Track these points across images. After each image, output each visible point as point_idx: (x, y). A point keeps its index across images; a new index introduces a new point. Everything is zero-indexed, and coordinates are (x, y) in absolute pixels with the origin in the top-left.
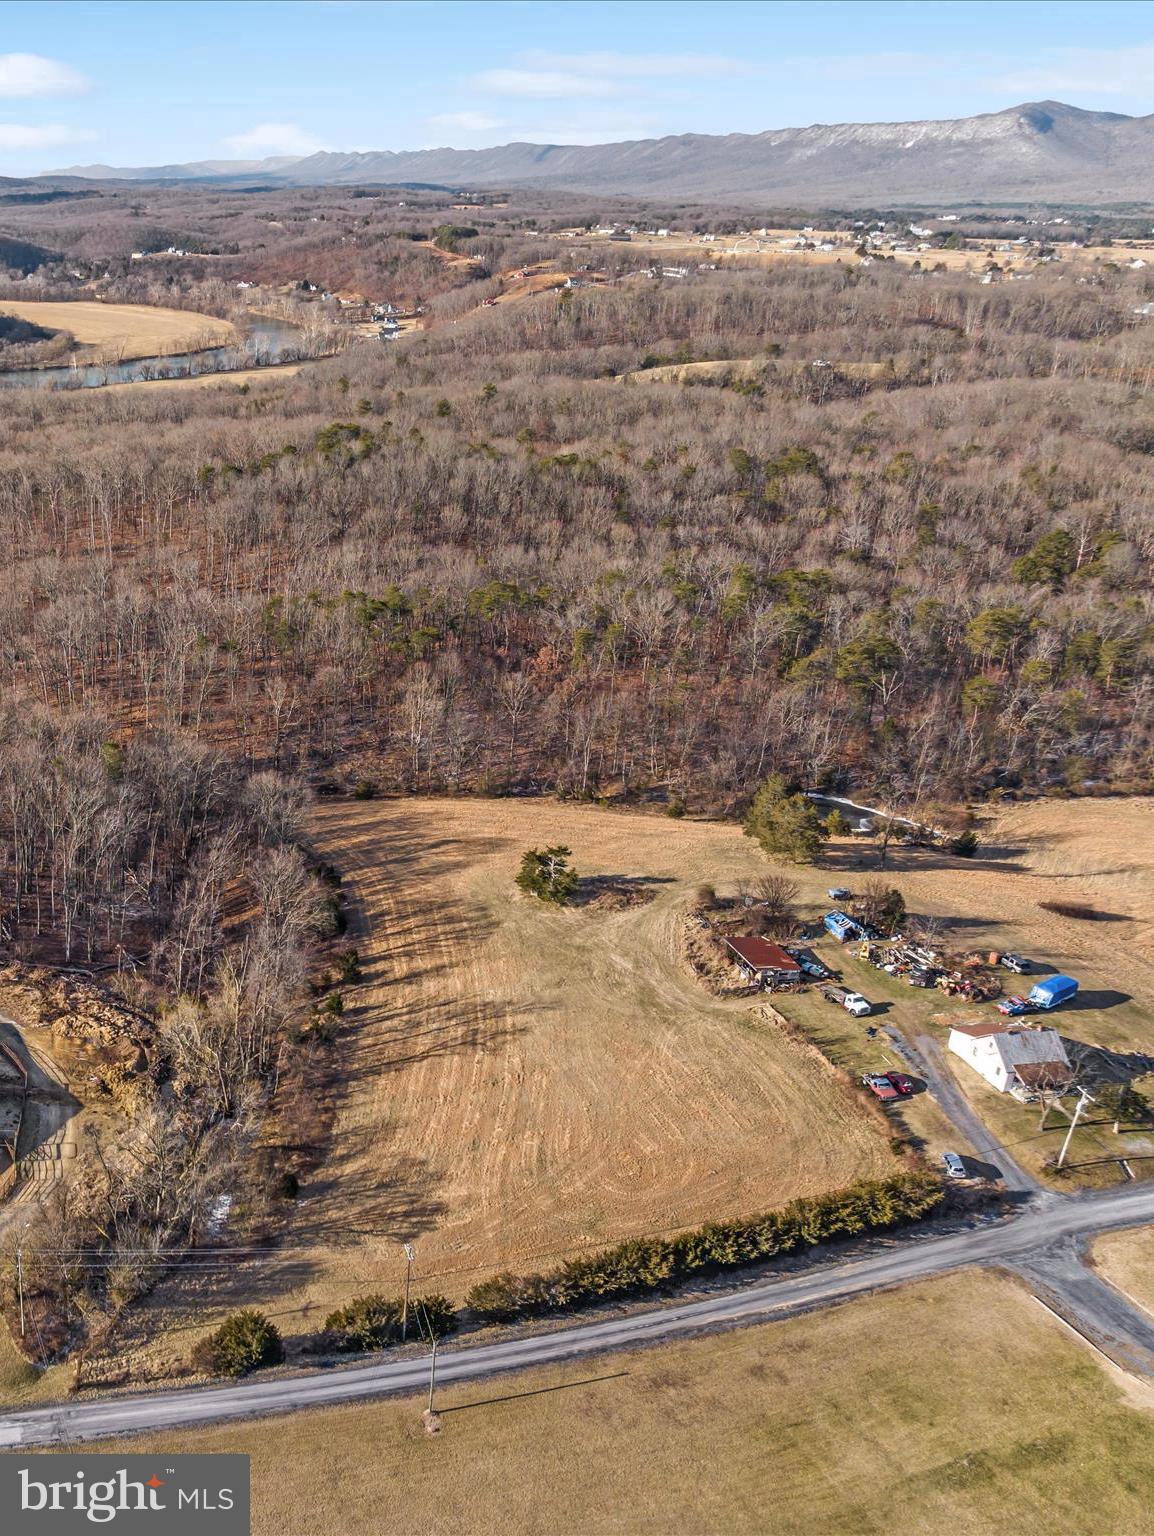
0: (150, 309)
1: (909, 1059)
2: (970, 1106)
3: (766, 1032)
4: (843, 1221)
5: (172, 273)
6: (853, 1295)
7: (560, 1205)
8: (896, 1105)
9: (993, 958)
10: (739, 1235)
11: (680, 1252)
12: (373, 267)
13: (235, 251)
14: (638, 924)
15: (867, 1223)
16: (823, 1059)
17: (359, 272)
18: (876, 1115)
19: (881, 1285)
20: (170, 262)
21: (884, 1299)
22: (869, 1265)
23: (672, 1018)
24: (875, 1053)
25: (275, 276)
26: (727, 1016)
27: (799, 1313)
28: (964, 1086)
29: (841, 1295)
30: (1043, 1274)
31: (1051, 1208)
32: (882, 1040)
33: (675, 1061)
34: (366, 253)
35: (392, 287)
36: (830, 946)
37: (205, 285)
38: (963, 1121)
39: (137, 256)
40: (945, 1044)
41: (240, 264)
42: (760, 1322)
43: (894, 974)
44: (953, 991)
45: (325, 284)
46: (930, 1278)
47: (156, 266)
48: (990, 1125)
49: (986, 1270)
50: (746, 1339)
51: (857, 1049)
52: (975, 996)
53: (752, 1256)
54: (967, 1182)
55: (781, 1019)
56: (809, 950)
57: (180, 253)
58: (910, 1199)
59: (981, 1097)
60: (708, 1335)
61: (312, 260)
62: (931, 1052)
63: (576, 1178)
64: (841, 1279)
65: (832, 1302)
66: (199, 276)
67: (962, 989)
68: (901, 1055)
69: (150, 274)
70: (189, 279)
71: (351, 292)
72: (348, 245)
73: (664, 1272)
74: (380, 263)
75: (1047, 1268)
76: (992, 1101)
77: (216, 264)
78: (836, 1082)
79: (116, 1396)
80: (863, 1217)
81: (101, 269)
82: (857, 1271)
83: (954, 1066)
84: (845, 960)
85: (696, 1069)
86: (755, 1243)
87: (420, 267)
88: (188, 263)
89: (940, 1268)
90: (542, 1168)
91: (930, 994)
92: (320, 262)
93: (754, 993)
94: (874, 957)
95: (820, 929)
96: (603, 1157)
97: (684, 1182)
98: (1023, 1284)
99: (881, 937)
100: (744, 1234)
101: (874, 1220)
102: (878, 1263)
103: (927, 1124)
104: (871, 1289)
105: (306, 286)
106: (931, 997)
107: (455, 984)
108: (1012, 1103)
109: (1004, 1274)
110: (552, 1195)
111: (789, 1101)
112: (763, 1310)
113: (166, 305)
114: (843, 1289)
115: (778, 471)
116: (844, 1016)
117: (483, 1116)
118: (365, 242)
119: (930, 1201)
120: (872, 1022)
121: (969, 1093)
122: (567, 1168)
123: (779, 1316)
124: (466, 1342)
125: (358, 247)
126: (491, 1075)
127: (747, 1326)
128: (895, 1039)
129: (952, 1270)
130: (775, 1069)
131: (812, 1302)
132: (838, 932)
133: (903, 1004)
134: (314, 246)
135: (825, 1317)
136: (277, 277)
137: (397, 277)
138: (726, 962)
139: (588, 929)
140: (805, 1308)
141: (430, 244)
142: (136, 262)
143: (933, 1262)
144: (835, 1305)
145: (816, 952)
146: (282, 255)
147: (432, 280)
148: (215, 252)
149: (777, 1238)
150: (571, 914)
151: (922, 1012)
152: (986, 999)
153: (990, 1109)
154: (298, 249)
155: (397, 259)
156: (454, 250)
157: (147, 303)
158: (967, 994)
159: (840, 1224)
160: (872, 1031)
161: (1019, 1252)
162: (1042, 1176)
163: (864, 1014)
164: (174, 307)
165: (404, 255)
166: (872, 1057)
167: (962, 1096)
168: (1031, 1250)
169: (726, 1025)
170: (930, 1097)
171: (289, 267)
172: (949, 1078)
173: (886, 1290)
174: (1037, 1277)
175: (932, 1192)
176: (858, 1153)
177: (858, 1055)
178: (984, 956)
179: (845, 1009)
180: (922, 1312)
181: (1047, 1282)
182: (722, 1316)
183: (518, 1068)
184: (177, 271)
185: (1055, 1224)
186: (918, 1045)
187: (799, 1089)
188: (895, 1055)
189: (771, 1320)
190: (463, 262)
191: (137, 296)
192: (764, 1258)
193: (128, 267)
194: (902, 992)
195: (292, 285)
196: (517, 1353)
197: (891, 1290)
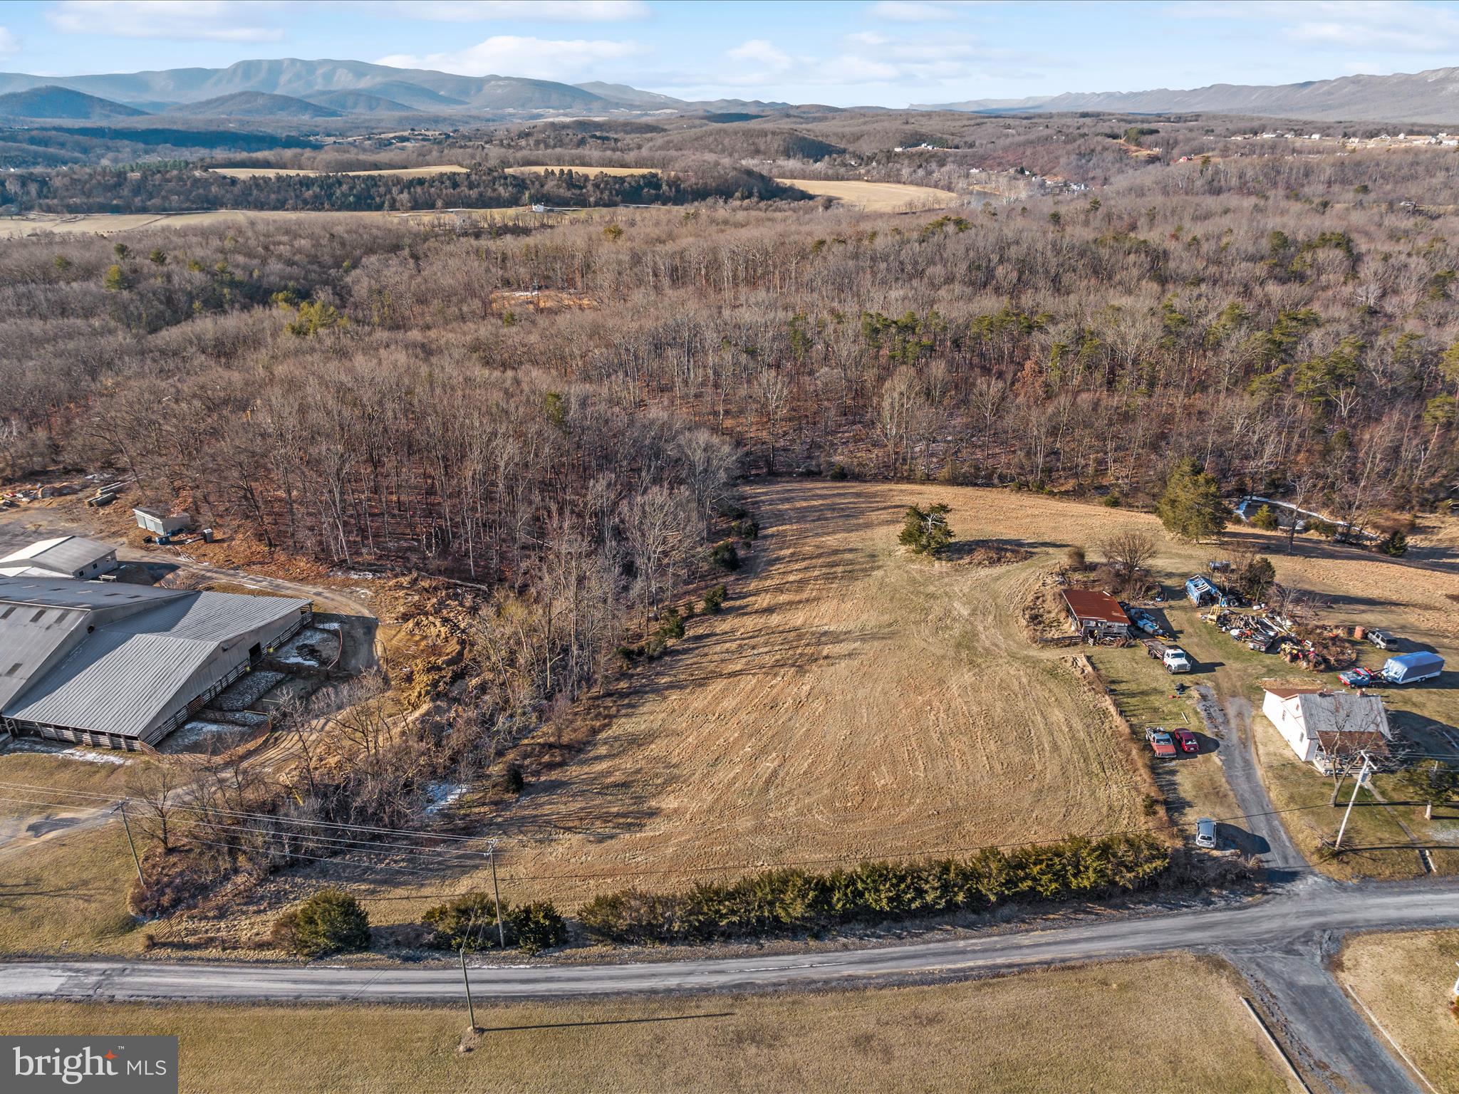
0: (900, 186)
1: (1210, 717)
2: (1260, 772)
3: (1067, 681)
4: (1034, 879)
5: (923, 160)
6: (1024, 968)
7: (758, 829)
8: (1174, 763)
9: (1358, 634)
10: (902, 879)
11: (824, 889)
12: (1073, 157)
13: (972, 146)
14: (998, 579)
15: (1067, 885)
16: (1112, 709)
17: (1063, 161)
18: (1142, 771)
19: (1063, 960)
20: (922, 154)
21: (1057, 977)
22: (1061, 935)
23: (980, 661)
24: (1175, 710)
25: (999, 164)
26: (1035, 662)
27: (950, 980)
28: (1261, 752)
29: (1010, 966)
30: (1269, 973)
31: (1313, 896)
32: (1189, 697)
33: (959, 700)
34: (1070, 147)
35: (1087, 172)
36: (1183, 608)
37: (944, 169)
38: (1244, 786)
39: (898, 150)
40: (1260, 707)
41: (974, 155)
42: (901, 984)
43: (1238, 638)
44: (1295, 658)
45: (1036, 170)
46: (1126, 960)
47: (910, 157)
48: (1275, 795)
49: (1199, 959)
50: (874, 1002)
51: (1157, 704)
52: (1317, 664)
53: (913, 906)
54: (1216, 853)
55: (1089, 669)
56: (1161, 610)
57: (930, 148)
58: (1122, 864)
59: (1275, 764)
60: (832, 989)
61: (1028, 152)
62: (1240, 715)
63: (793, 803)
64: (1020, 947)
65: (996, 973)
66: (942, 164)
67: (1305, 656)
68: (1203, 714)
69: (906, 162)
70: (934, 166)
71: (1055, 175)
72: (1057, 141)
73: (798, 909)
74: (1080, 154)
75: (1277, 966)
76: (1287, 770)
77: (956, 155)
78: (1116, 733)
79: (182, 961)
80: (1059, 876)
81: (870, 159)
82: (1043, 940)
83: (1259, 730)
84: (1191, 622)
85: (975, 709)
86: (920, 893)
87: (1109, 156)
88: (933, 156)
89: (1144, 948)
90: (766, 789)
91: (1269, 659)
92: (1034, 154)
93: (1076, 644)
94: (1223, 620)
95: (1182, 593)
96: (830, 785)
97: (898, 819)
98: (1237, 982)
99: (1241, 604)
100: (909, 878)
101: (1074, 884)
102: (1073, 934)
103: (1198, 786)
104: (1048, 963)
105: (1022, 171)
106: (1268, 662)
107: (798, 618)
108: (1311, 774)
109: (1220, 965)
110: (757, 818)
111: (1055, 748)
112: (910, 971)
113: (912, 183)
114: (1016, 959)
115: (1310, 246)
116: (1159, 671)
117: (741, 736)
118: (1070, 139)
119: (1147, 868)
120: (1187, 680)
121: (1262, 759)
122: (790, 792)
123: (926, 980)
124: (568, 957)
125: (1065, 142)
126: (774, 699)
127: (882, 987)
128: (1204, 697)
129: (1157, 953)
130: (1057, 715)
131: (972, 969)
132: (1194, 595)
133: (1233, 666)
134: (1031, 142)
135: (978, 989)
136: (1001, 165)
137: (1091, 164)
138: (1063, 614)
139: (946, 580)
140: (962, 976)
141: (1122, 141)
142: (896, 154)
143: (1140, 940)
144: (998, 976)
145: (1166, 612)
146: (1006, 149)
147: (1117, 166)
148: (957, 147)
149: (946, 887)
150: (940, 566)
151: (1251, 675)
152: (1329, 668)
153: (1280, 777)
154: (1019, 145)
155: (1093, 151)
156: (1139, 144)
157: (899, 182)
158: (1309, 661)
159: (1030, 883)
160: (1182, 688)
161: (1251, 943)
162: (1315, 858)
163: (1180, 671)
164: (917, 184)
165: (1099, 148)
166: (1171, 713)
167: (1255, 761)
168: (1267, 941)
169: (1029, 671)
170: (1216, 758)
171: (1011, 158)
172: (1247, 740)
173: (1066, 966)
174: (1260, 976)
175: (1154, 857)
176: (1105, 810)
177: (1156, 710)
178: (1351, 631)
179: (1164, 664)
180: (1096, 998)
181: (1269, 983)
182: (861, 970)
183: (803, 695)
184: (926, 161)
185: (1311, 914)
186: (1227, 705)
187: (1073, 737)
188: (1197, 713)
189: (915, 983)
190: (1145, 153)
191: (893, 178)
192: (928, 910)
193: (890, 156)
194: (1239, 656)
195: (1012, 171)
196: (611, 978)
197: (1073, 968)
